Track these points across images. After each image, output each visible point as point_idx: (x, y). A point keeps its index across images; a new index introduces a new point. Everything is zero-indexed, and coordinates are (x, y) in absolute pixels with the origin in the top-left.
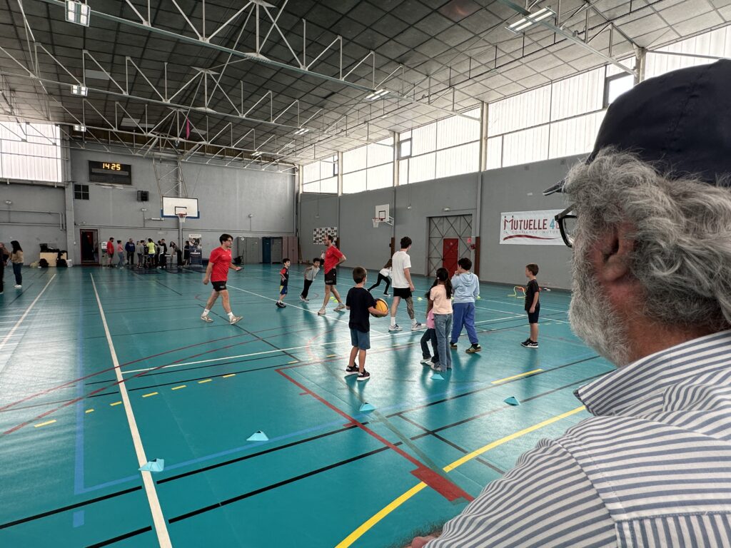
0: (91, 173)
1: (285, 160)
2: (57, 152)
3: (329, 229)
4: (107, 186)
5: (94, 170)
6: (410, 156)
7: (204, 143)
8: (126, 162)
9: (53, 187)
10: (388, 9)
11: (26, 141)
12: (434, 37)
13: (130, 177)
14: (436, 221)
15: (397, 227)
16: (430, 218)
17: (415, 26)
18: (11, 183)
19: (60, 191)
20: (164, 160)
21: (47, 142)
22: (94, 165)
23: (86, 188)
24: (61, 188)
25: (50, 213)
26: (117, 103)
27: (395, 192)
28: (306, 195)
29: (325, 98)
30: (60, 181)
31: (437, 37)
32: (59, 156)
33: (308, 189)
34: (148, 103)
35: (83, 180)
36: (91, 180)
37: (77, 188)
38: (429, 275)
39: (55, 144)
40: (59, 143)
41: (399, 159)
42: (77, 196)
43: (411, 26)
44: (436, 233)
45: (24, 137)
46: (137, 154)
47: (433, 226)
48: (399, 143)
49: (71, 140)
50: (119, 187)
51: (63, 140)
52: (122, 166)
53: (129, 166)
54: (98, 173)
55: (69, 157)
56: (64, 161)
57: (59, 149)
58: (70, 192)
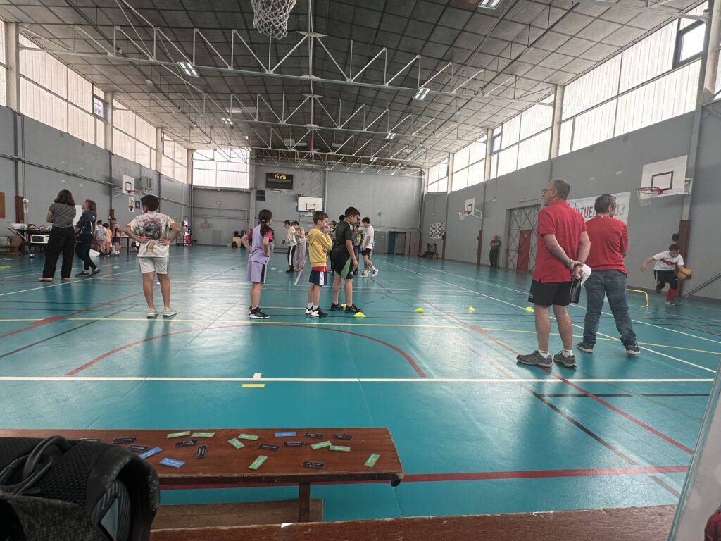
0: (267, 182)
1: (412, 165)
2: (247, 168)
3: (440, 224)
4: (276, 191)
5: (269, 180)
6: (499, 151)
8: (290, 172)
9: (243, 192)
11: (229, 161)
13: (292, 183)
14: (515, 212)
15: (485, 220)
16: (511, 210)
18: (221, 190)
19: (247, 195)
20: (315, 170)
21: (241, 161)
22: (271, 175)
23: (263, 192)
24: (247, 192)
25: (241, 210)
26: (272, 129)
27: (485, 186)
30: (248, 188)
32: (248, 171)
33: (432, 189)
34: (292, 127)
35: (262, 187)
36: (267, 187)
37: (258, 192)
39: (246, 163)
40: (248, 161)
41: (492, 153)
42: (258, 198)
44: (515, 226)
45: (229, 159)
46: (297, 166)
47: (513, 218)
48: (493, 139)
49: (259, 157)
50: (285, 191)
51: (251, 159)
52: (287, 176)
53: (292, 176)
54: (272, 182)
55: (254, 171)
56: (251, 173)
57: (248, 165)
58: (253, 195)
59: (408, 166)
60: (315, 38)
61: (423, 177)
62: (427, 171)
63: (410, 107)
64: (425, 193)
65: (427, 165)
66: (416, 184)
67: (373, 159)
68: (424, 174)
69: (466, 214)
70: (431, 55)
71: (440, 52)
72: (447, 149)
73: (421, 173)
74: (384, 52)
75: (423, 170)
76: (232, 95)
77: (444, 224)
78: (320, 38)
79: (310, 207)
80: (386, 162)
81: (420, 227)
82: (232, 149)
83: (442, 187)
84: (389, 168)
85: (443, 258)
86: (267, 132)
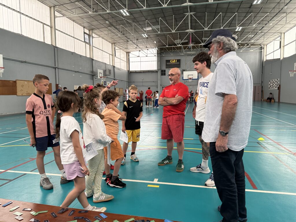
0: (166, 65)
1: (254, 44)
2: (155, 58)
3: (276, 80)
5: (168, 64)
7: (202, 44)
8: (178, 58)
9: (154, 72)
11: (147, 56)
13: (180, 64)
18: (143, 72)
19: (156, 73)
21: (153, 55)
22: (168, 61)
23: (165, 71)
24: (156, 72)
25: (153, 82)
26: (168, 36)
28: (267, 61)
30: (156, 69)
32: (156, 60)
33: (270, 57)
34: (179, 32)
35: (164, 68)
36: (166, 68)
37: (162, 71)
39: (155, 56)
40: (156, 55)
42: (162, 75)
45: (146, 55)
46: (182, 54)
49: (161, 52)
51: (158, 53)
52: (177, 60)
53: (180, 60)
54: (170, 65)
55: (159, 60)
58: (159, 73)
59: (251, 45)
61: (263, 50)
62: (265, 46)
63: (251, 9)
64: (265, 60)
65: (265, 43)
66: (257, 56)
68: (264, 48)
72: (279, 31)
73: (261, 48)
75: (263, 46)
76: (147, 21)
77: (279, 80)
79: (190, 77)
81: (262, 82)
82: (148, 50)
83: (277, 56)
85: (279, 102)
86: (166, 37)
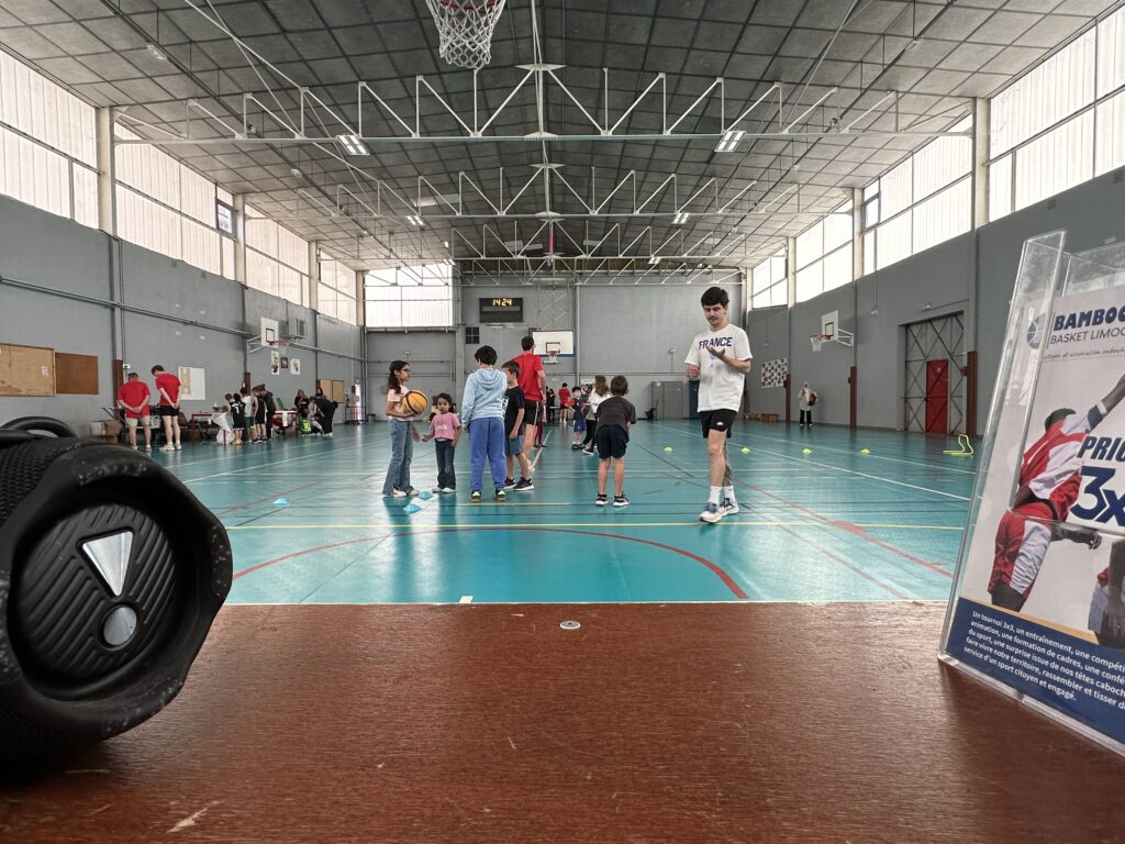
0: (482, 313)
1: (723, 264)
2: (448, 293)
3: (779, 362)
4: (497, 326)
5: (486, 309)
6: (878, 224)
7: (583, 256)
8: (517, 294)
9: (444, 332)
10: (696, 15)
11: (420, 285)
12: (793, 27)
13: (521, 312)
14: (915, 330)
15: (859, 347)
16: (907, 326)
17: (751, 22)
18: (409, 332)
19: (451, 336)
20: (558, 287)
21: (438, 282)
22: (486, 302)
23: (476, 330)
24: (452, 332)
25: (442, 362)
26: (485, 226)
27: (856, 289)
28: (755, 312)
29: (708, 162)
30: (451, 324)
31: (797, 25)
32: (451, 297)
33: (761, 302)
34: (517, 219)
35: (474, 321)
36: (482, 321)
37: (468, 331)
38: (906, 429)
39: (447, 284)
40: (450, 282)
41: (863, 231)
42: (468, 341)
43: (746, 24)
44: (916, 355)
45: (420, 281)
46: (528, 283)
47: (912, 340)
48: (864, 205)
49: (466, 273)
50: (510, 325)
51: (454, 277)
52: (514, 300)
53: (521, 299)
54: (490, 313)
55: (460, 296)
56: (455, 301)
57: (451, 288)
58: (460, 336)
59: (714, 267)
60: (545, 73)
61: (743, 283)
62: (749, 272)
63: (711, 167)
64: (749, 309)
65: (748, 262)
67: (655, 260)
68: (745, 278)
69: (824, 340)
70: (742, 76)
71: (756, 68)
72: (783, 232)
73: (740, 277)
74: (661, 80)
75: (743, 271)
76: (421, 178)
77: (785, 361)
78: (553, 71)
79: (552, 348)
80: (676, 264)
82: (424, 265)
83: (779, 298)
84: (683, 274)
